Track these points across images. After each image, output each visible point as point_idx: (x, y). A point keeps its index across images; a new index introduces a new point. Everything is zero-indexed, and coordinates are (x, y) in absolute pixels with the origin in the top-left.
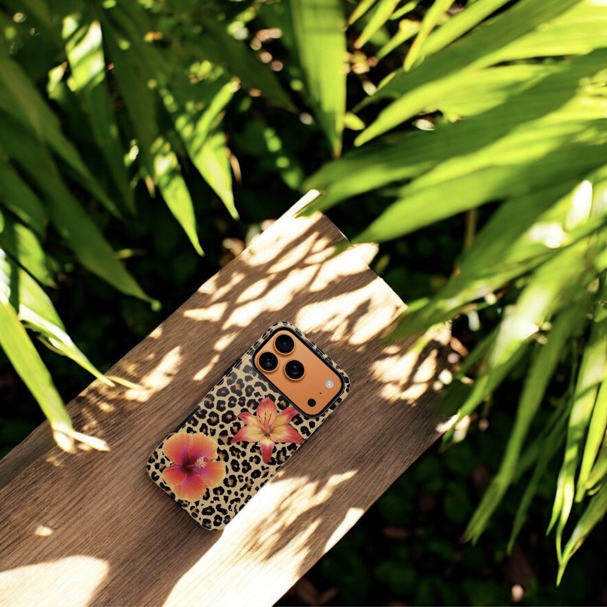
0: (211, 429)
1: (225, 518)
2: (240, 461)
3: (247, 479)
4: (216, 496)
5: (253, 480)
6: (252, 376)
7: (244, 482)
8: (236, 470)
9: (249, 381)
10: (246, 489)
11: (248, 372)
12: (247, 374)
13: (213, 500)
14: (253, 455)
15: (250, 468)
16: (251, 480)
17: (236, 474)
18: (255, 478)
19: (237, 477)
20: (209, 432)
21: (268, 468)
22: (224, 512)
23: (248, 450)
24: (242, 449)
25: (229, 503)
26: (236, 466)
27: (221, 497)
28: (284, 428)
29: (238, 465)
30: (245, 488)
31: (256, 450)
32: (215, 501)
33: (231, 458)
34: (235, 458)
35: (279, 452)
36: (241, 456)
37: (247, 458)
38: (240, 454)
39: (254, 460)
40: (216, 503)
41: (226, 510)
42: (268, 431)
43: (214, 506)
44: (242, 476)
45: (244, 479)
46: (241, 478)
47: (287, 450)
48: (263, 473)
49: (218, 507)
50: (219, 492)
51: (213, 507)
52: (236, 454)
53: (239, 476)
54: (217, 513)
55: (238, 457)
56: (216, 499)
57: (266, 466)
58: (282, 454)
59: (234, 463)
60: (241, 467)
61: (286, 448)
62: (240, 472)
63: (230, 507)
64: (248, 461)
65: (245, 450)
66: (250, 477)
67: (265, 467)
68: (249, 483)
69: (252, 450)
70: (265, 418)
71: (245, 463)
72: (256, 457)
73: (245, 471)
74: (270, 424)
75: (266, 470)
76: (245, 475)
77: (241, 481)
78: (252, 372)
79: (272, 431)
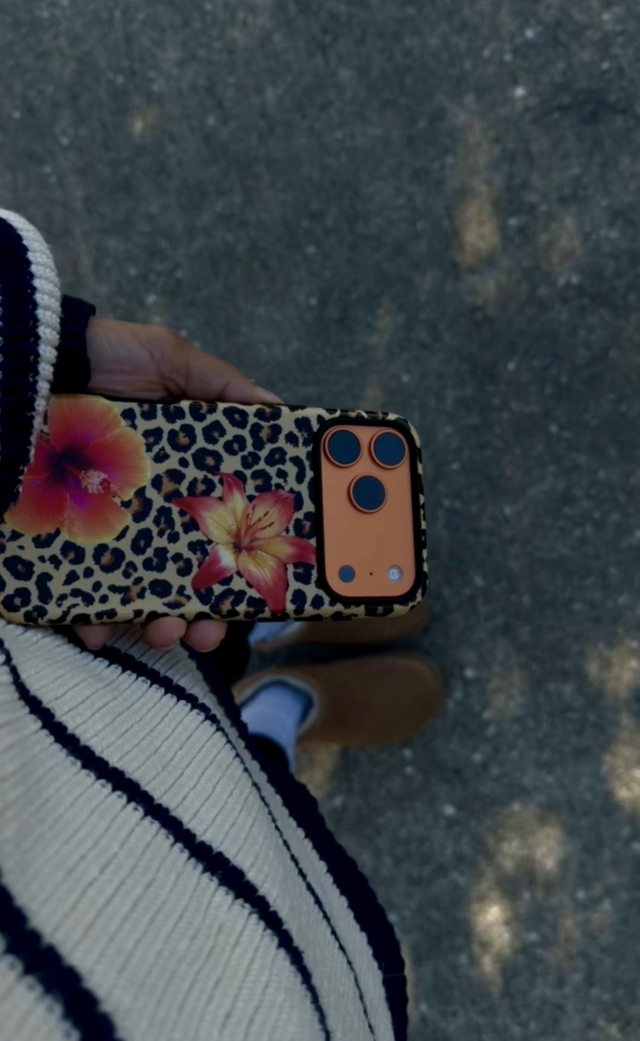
0: (163, 449)
1: (36, 608)
2: (159, 542)
3: (139, 580)
4: (60, 557)
5: (148, 593)
6: (301, 441)
7: (128, 582)
8: (137, 549)
9: (289, 444)
10: (121, 596)
11: (300, 430)
12: (296, 431)
13: (47, 557)
14: (187, 554)
15: (161, 568)
16: (143, 590)
17: (130, 556)
18: (152, 593)
19: (127, 560)
20: (156, 449)
21: (189, 598)
22: (45, 595)
23: (185, 539)
24: (178, 528)
25: (67, 589)
26: (142, 543)
27: (66, 567)
28: (272, 563)
29: (148, 544)
30: (120, 593)
31: (199, 553)
32: (48, 563)
33: (148, 523)
34: (155, 530)
35: (230, 592)
36: (166, 536)
37: (173, 549)
38: (168, 531)
39: (181, 564)
40: (48, 568)
41: (51, 597)
42: (245, 542)
43: (39, 568)
44: (135, 569)
45: (135, 575)
46: (131, 571)
47: (245, 602)
48: (173, 597)
49: (45, 578)
50: (72, 556)
51: (35, 569)
52: (162, 526)
53: (132, 565)
54: (31, 585)
55: (161, 534)
56: (55, 561)
57: (189, 591)
58: (231, 598)
59: (145, 536)
60: (150, 552)
61: (247, 597)
62: (138, 560)
63: (63, 597)
64: (169, 555)
65: (182, 535)
66: (145, 583)
67: (186, 592)
68: (136, 590)
69: (193, 546)
70: (260, 520)
71: (161, 553)
72: (188, 562)
73: (148, 565)
74: (258, 535)
75: (182, 599)
76: (141, 572)
77: (127, 575)
78: (306, 435)
79: (250, 549)
